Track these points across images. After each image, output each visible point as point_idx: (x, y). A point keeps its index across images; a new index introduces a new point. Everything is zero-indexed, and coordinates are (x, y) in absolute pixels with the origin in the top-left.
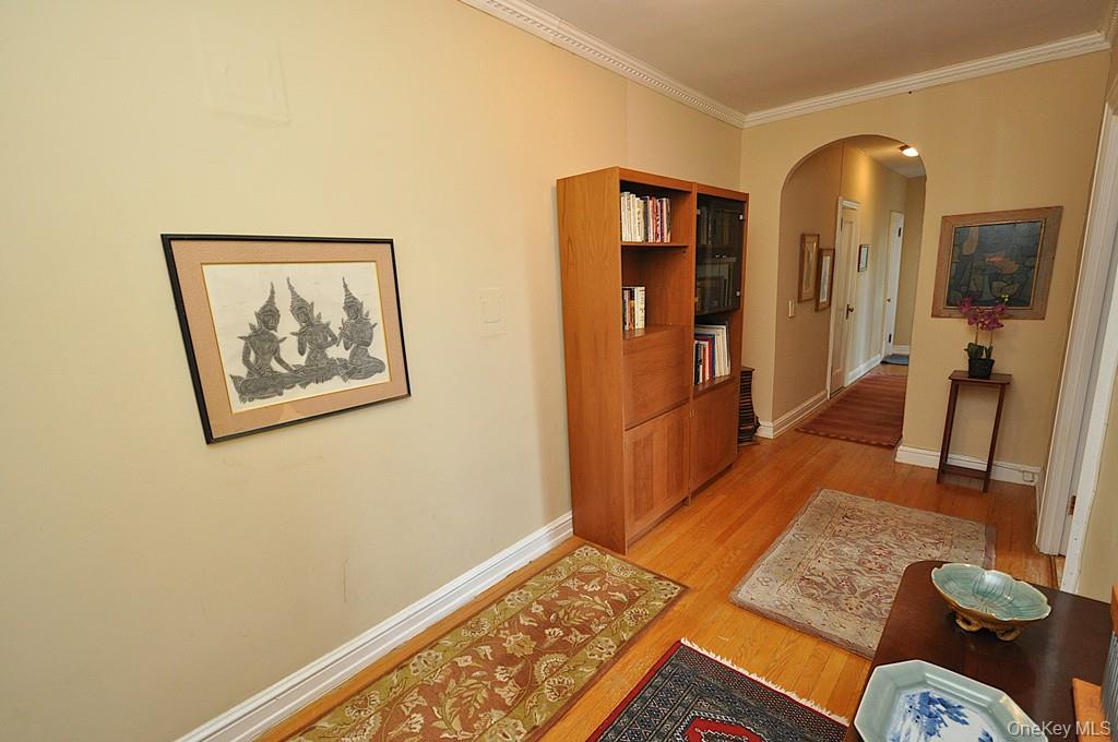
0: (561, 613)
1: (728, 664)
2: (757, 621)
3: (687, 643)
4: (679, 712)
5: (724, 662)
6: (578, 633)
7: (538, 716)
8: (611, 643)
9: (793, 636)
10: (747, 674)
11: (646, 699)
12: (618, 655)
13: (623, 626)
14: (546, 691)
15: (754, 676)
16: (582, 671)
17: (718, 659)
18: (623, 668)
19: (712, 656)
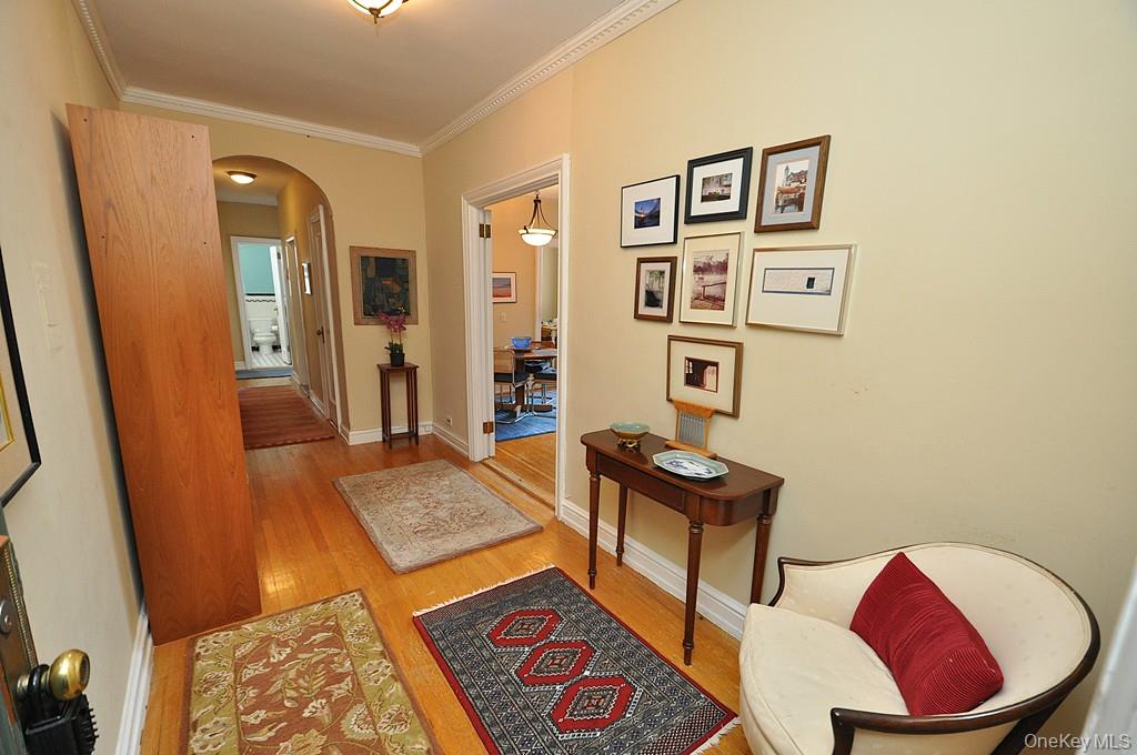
0: (292, 693)
1: (455, 600)
2: (429, 571)
3: (419, 613)
4: (477, 642)
5: (452, 602)
6: (337, 686)
7: (418, 746)
8: (376, 662)
9: (457, 562)
10: (469, 596)
11: (454, 658)
12: (393, 660)
13: (362, 648)
14: (391, 733)
15: (475, 593)
16: (391, 695)
17: (447, 604)
18: (409, 664)
19: (441, 605)
